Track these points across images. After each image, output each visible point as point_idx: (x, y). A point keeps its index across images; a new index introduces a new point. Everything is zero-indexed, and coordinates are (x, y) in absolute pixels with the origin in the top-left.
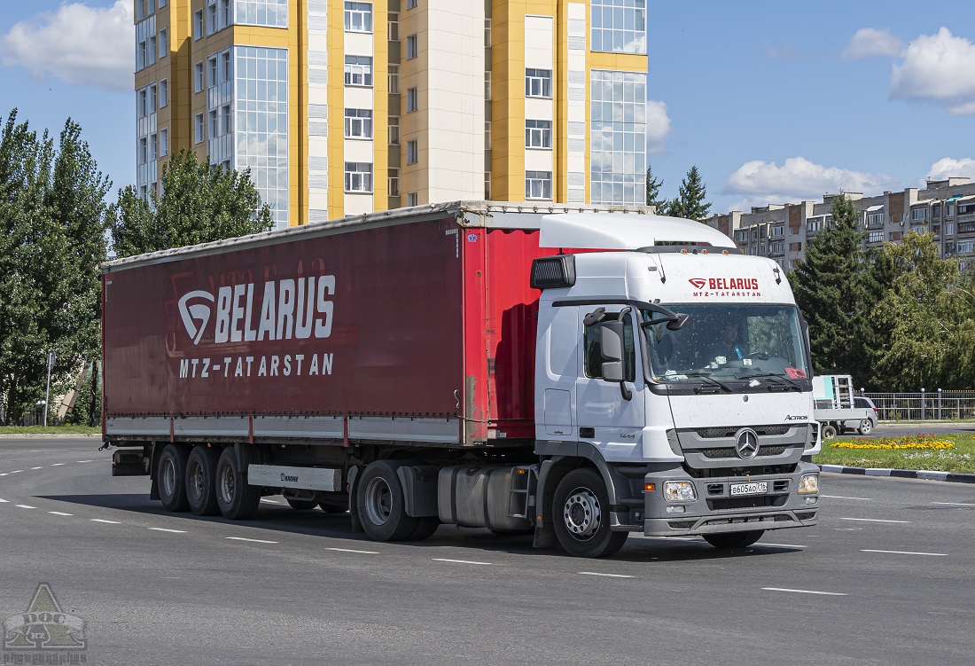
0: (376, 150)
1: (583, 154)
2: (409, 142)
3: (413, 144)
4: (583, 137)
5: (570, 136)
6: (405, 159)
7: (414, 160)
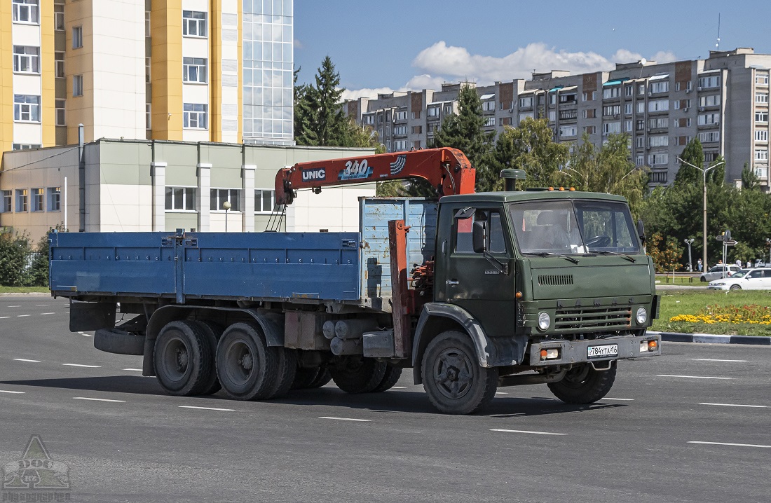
0: (43, 35)
1: (235, 43)
2: (74, 28)
3: (78, 30)
4: (236, 28)
5: (223, 27)
6: (71, 43)
7: (79, 45)
